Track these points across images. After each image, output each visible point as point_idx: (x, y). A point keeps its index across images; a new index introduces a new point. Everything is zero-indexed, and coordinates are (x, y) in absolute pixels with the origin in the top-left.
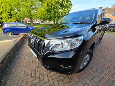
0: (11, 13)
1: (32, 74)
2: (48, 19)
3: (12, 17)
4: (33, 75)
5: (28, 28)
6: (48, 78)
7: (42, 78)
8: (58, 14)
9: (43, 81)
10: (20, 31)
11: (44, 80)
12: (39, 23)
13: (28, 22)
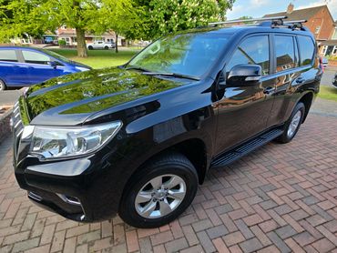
0: (9, 7)
1: (14, 219)
2: (143, 34)
3: (11, 23)
4: (18, 220)
5: (58, 67)
6: (55, 232)
7: (37, 232)
8: (180, 17)
9: (38, 239)
10: (30, 76)
11: (40, 237)
12: (110, 45)
13: (70, 43)
